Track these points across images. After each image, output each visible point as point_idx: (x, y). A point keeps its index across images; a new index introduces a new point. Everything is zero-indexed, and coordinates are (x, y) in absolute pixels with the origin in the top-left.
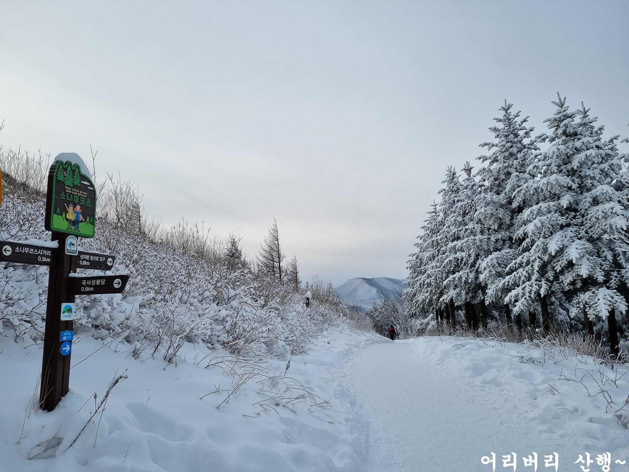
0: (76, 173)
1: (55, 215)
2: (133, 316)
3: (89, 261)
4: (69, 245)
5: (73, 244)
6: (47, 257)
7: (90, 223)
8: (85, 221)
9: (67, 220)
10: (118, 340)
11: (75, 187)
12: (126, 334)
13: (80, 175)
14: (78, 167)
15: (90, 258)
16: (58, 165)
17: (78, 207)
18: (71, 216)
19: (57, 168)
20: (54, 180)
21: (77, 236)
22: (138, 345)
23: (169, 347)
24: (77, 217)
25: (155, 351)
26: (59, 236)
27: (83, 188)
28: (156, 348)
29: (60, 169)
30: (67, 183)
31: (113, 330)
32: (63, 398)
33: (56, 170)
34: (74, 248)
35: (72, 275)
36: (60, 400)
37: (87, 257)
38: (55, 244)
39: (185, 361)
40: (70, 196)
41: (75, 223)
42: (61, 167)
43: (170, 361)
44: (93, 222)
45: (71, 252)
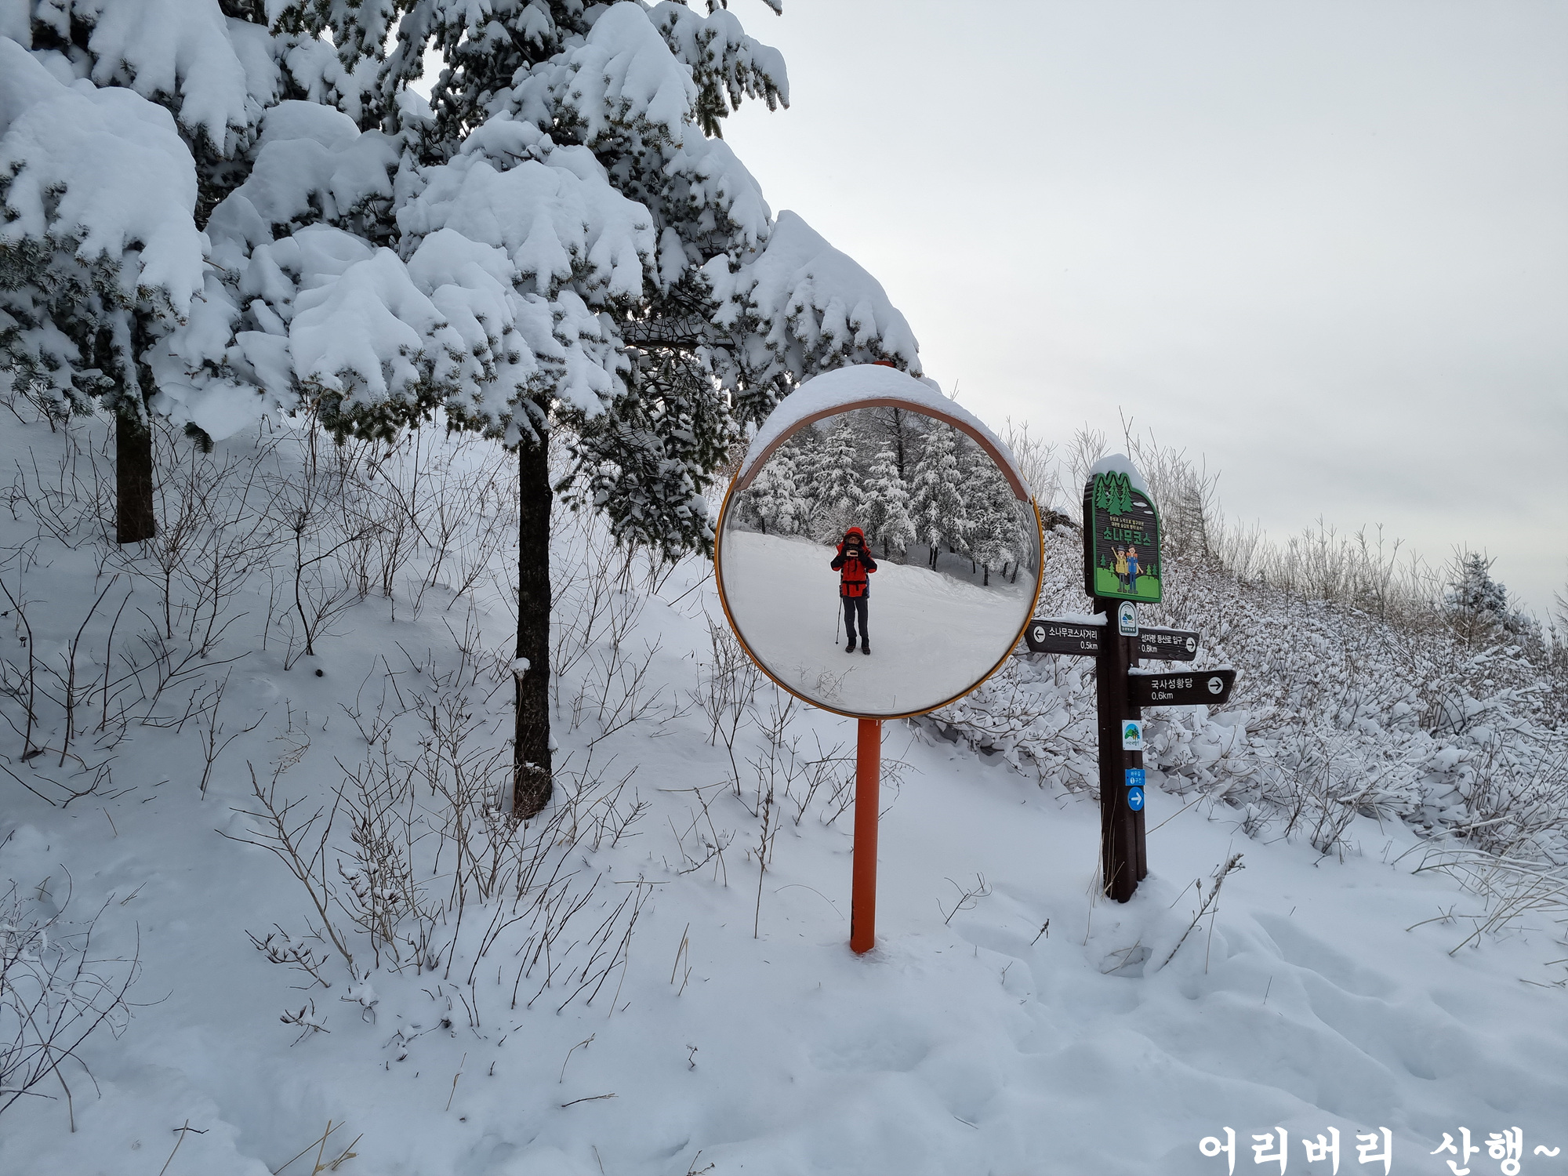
0: (1123, 490)
1: (1099, 570)
2: (1236, 752)
3: (1156, 644)
4: (1124, 619)
5: (1130, 617)
6: (1093, 641)
7: (1153, 576)
8: (1145, 573)
9: (1117, 575)
10: (1212, 797)
11: (1125, 515)
12: (1226, 786)
13: (1130, 492)
14: (1125, 478)
15: (1156, 640)
16: (1096, 482)
17: (1132, 550)
18: (1123, 568)
19: (1095, 487)
20: (1094, 508)
21: (1134, 602)
22: (1254, 810)
23: (1321, 822)
24: (1132, 568)
25: (1290, 825)
26: (1107, 604)
27: (1137, 514)
28: (1293, 820)
29: (1100, 489)
30: (1111, 511)
31: (1200, 779)
32: (1139, 883)
33: (1094, 492)
34: (1131, 624)
35: (1133, 671)
36: (1137, 886)
37: (1153, 637)
38: (1101, 619)
39: (1360, 854)
40: (1118, 532)
41: (1129, 579)
42: (1101, 484)
43: (1326, 850)
44: (1158, 572)
45: (1127, 632)
